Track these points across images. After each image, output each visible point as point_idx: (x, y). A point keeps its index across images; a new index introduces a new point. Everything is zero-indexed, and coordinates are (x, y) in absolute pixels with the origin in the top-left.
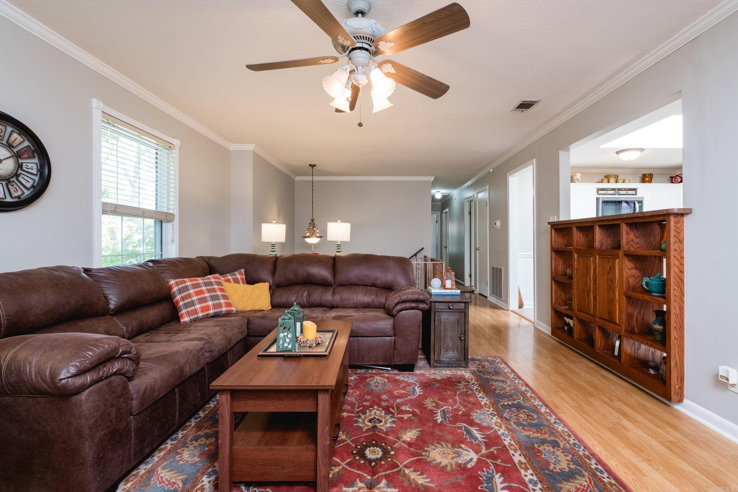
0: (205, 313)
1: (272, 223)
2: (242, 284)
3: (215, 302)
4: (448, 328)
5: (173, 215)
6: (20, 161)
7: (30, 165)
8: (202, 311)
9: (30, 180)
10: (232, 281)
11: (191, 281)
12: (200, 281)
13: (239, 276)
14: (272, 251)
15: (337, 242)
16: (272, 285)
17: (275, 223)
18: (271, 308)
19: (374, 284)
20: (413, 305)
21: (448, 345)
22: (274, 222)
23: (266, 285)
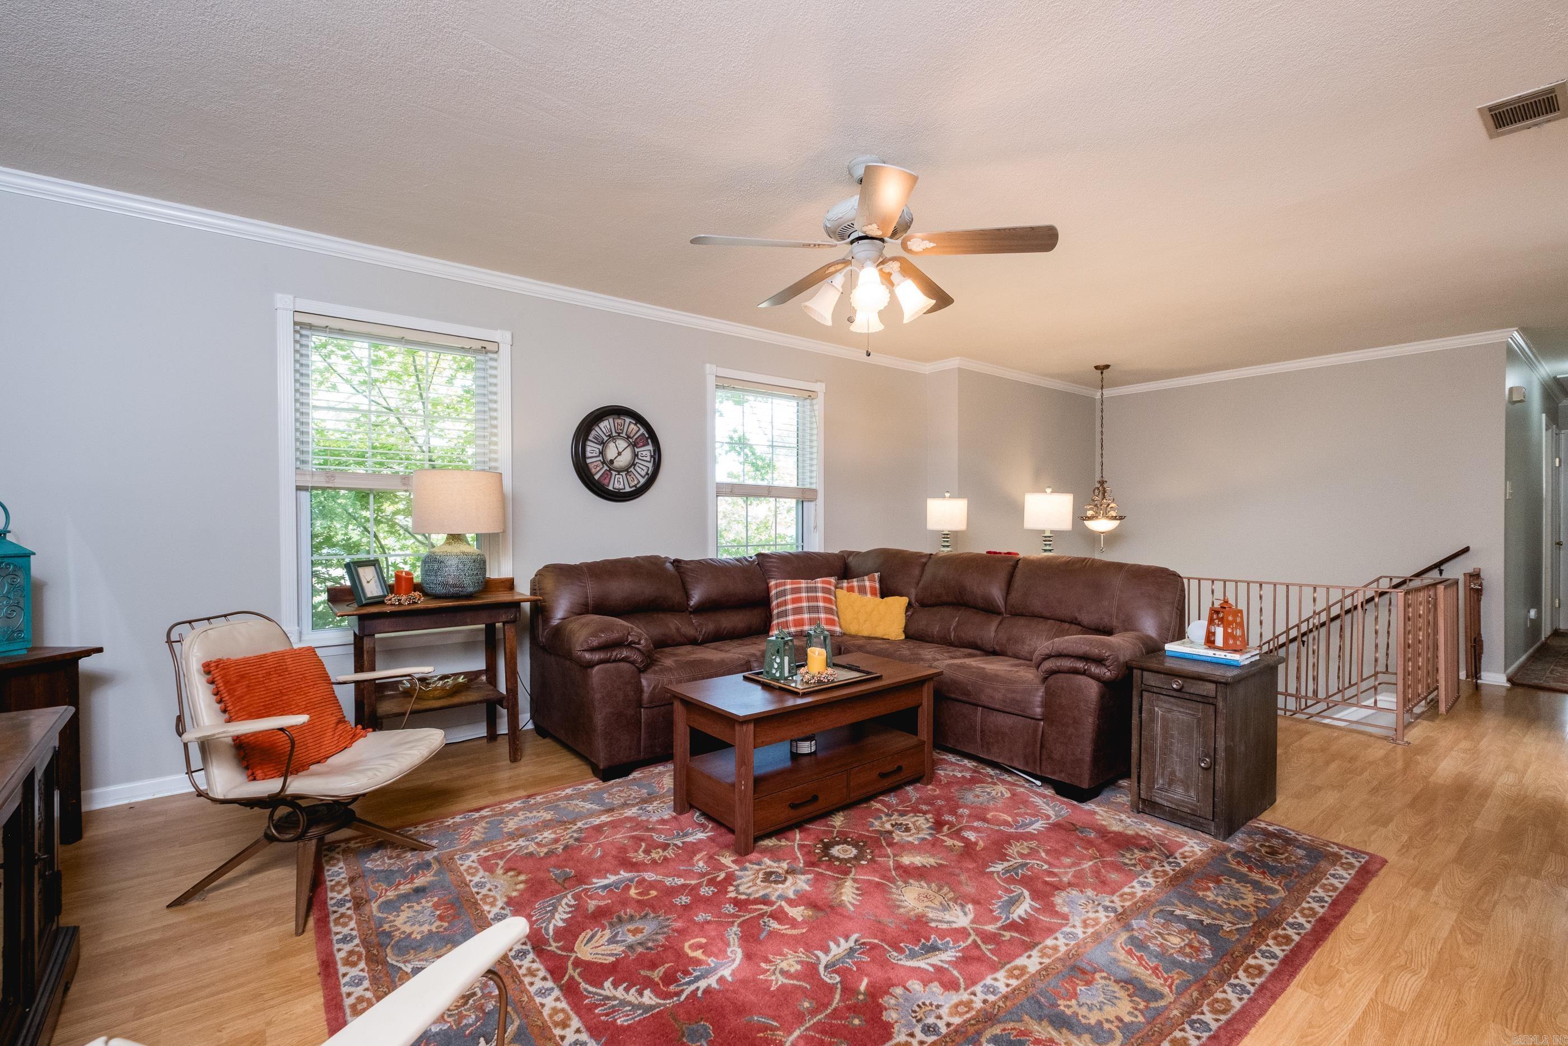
0: (799, 629)
1: (944, 497)
2: (869, 596)
3: (813, 615)
4: (1175, 733)
5: (815, 491)
6: (637, 450)
7: (644, 453)
8: (795, 626)
9: (644, 468)
10: (856, 589)
11: (792, 583)
12: (803, 584)
13: (867, 583)
14: (944, 546)
15: (1044, 531)
16: (913, 601)
17: (950, 497)
18: (903, 637)
19: (1076, 619)
20: (1080, 665)
21: (1173, 773)
22: (947, 495)
23: (904, 601)
